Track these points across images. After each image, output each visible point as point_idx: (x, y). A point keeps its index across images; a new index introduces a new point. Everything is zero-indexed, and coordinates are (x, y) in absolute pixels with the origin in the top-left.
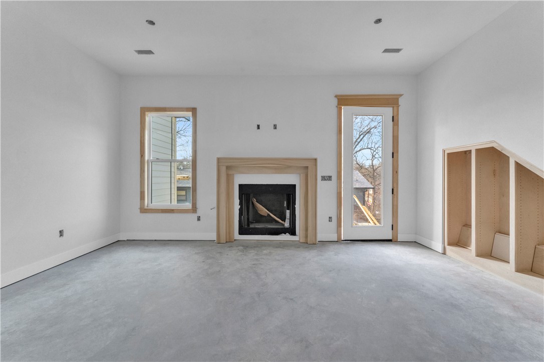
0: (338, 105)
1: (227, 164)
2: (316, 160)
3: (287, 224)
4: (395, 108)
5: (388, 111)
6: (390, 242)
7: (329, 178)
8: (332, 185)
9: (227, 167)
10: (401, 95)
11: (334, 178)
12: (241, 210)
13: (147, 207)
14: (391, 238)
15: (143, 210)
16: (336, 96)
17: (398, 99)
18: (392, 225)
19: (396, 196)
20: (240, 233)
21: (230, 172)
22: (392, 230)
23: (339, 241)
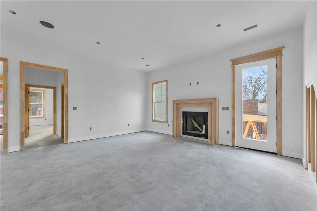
0: (233, 65)
1: (177, 103)
2: (216, 99)
3: (204, 132)
4: (278, 58)
5: (273, 61)
6: (275, 155)
7: (227, 109)
8: (229, 113)
9: (177, 104)
10: (284, 47)
11: (230, 109)
12: (183, 123)
13: (154, 119)
14: (276, 152)
15: (153, 121)
16: (231, 60)
17: (281, 51)
18: (277, 143)
19: (279, 121)
20: (183, 134)
21: (179, 106)
22: (277, 146)
23: (233, 146)
